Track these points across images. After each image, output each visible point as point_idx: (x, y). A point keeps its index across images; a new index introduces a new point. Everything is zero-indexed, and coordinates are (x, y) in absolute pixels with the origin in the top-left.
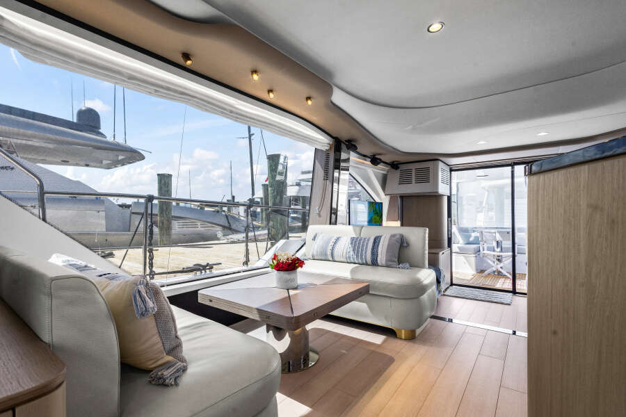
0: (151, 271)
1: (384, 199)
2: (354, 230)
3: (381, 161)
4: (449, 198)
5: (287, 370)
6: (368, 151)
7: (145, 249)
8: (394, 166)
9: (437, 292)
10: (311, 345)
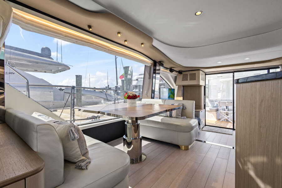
0: (74, 119)
1: (176, 88)
2: (162, 101)
3: (174, 71)
4: (205, 87)
5: (132, 162)
6: (169, 66)
7: (71, 110)
8: (180, 72)
9: (198, 129)
10: (143, 151)
